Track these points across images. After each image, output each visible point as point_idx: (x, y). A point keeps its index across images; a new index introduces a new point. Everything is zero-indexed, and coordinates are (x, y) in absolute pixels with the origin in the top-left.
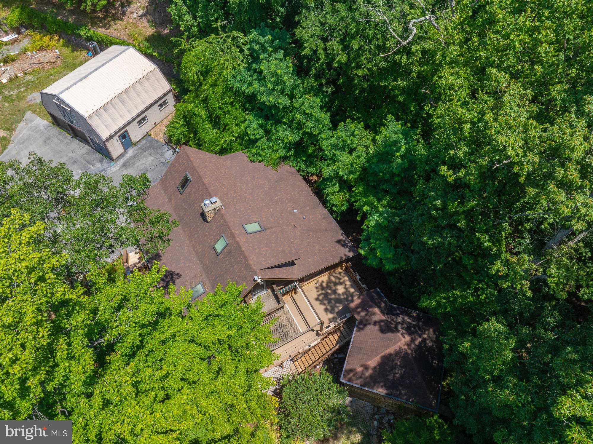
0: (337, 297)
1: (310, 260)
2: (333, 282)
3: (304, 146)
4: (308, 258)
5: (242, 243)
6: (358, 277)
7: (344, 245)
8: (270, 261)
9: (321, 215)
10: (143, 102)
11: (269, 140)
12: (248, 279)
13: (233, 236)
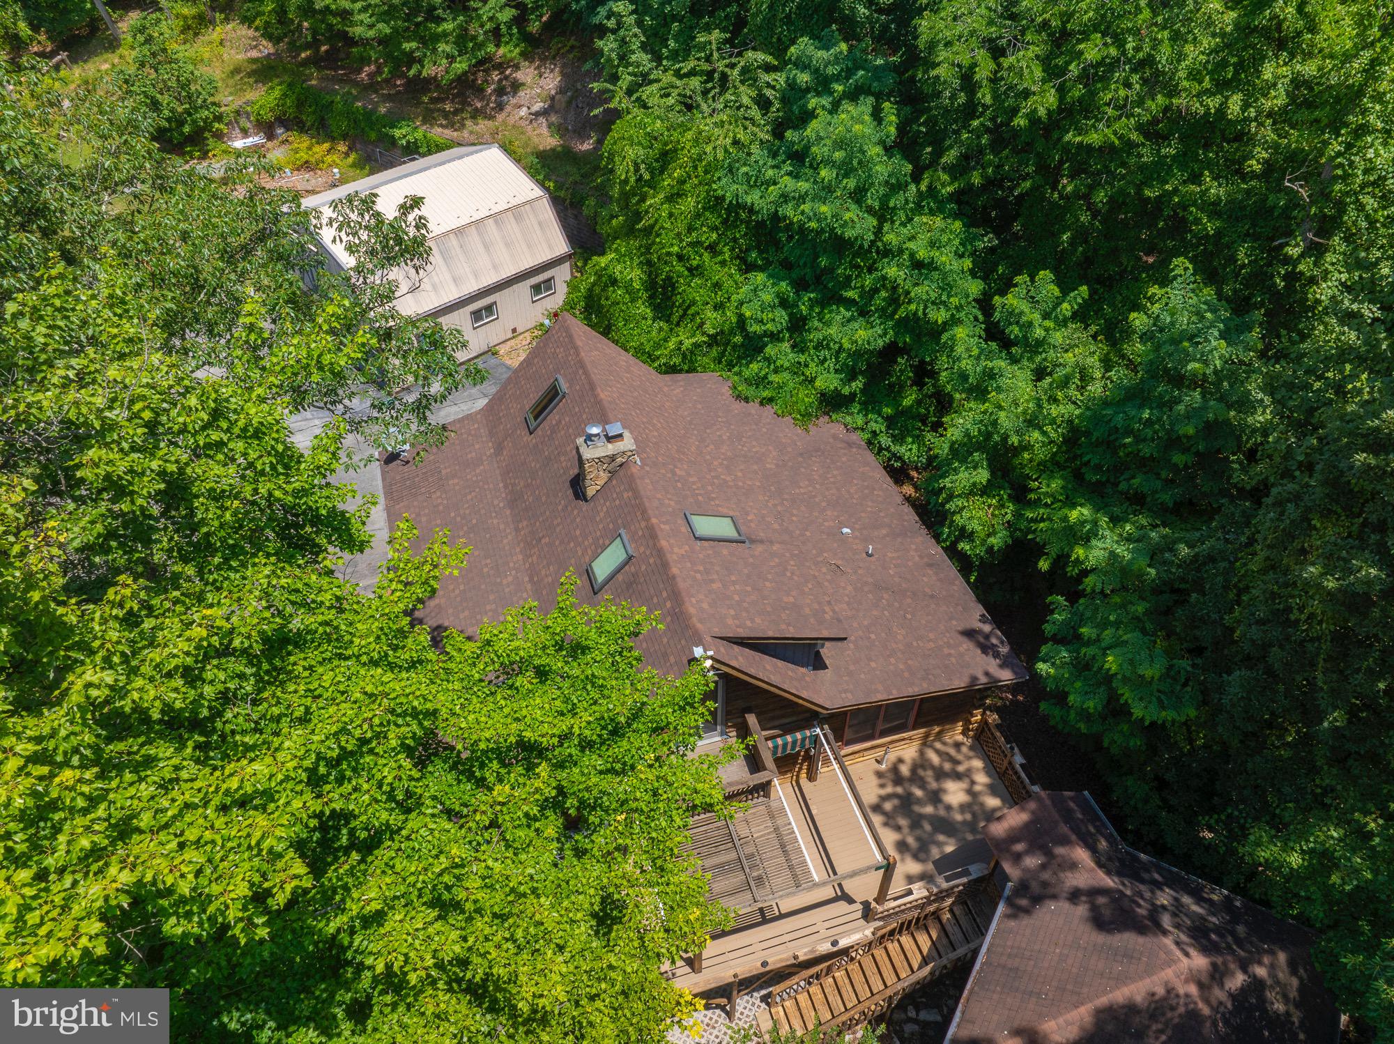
0: (942, 812)
1: (873, 665)
2: (933, 767)
3: (891, 386)
4: (870, 659)
5: (675, 557)
6: (1018, 759)
7: (986, 648)
8: (752, 621)
9: (921, 557)
10: (495, 267)
11: (798, 347)
12: (672, 659)
13: (652, 534)
